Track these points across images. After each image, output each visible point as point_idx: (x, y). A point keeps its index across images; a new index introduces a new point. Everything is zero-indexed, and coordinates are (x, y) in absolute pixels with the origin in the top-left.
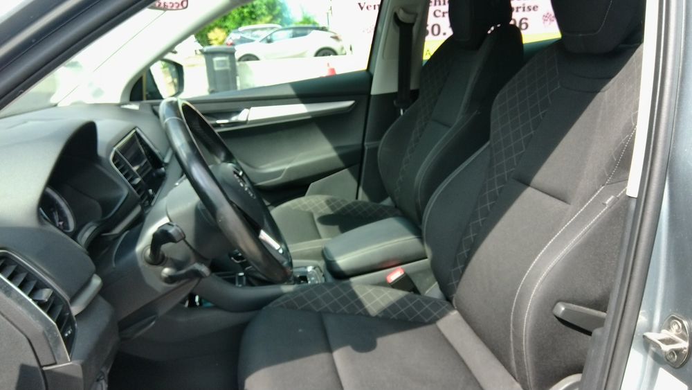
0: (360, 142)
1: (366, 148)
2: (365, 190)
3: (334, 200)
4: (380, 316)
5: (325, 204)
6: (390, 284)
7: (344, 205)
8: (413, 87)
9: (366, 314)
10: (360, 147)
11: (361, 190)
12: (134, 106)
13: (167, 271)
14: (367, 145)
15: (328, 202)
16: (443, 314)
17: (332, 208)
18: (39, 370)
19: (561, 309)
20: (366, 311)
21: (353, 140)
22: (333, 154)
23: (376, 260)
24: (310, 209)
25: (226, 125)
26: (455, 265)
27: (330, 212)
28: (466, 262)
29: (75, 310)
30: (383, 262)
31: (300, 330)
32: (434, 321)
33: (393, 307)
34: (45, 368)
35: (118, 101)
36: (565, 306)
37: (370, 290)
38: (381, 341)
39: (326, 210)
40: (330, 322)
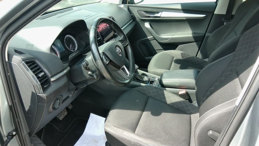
0: (205, 33)
1: (206, 35)
2: (201, 53)
3: (184, 54)
4: (171, 105)
5: (180, 54)
6: (179, 95)
7: (188, 57)
8: (233, 13)
9: (165, 103)
10: (203, 35)
11: (199, 52)
12: (122, 6)
13: (90, 72)
14: (207, 34)
15: (182, 54)
16: (195, 113)
17: (182, 57)
18: (36, 94)
19: (211, 132)
20: (166, 101)
21: (201, 31)
22: (191, 35)
23: (177, 84)
24: (174, 55)
25: (152, 17)
26: (203, 97)
27: (181, 58)
28: (207, 97)
29: (52, 79)
30: (179, 86)
31: (137, 101)
32: (190, 114)
33: (176, 103)
34: (37, 94)
35: (118, 3)
36: (212, 132)
37: (171, 95)
38: (163, 114)
39: (180, 57)
40: (150, 101)
